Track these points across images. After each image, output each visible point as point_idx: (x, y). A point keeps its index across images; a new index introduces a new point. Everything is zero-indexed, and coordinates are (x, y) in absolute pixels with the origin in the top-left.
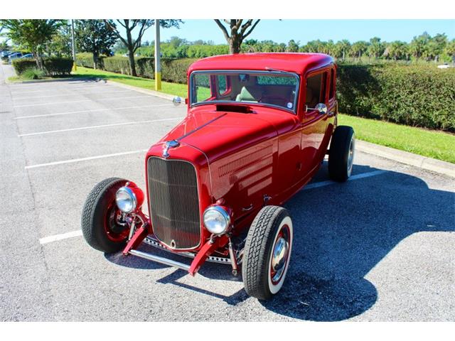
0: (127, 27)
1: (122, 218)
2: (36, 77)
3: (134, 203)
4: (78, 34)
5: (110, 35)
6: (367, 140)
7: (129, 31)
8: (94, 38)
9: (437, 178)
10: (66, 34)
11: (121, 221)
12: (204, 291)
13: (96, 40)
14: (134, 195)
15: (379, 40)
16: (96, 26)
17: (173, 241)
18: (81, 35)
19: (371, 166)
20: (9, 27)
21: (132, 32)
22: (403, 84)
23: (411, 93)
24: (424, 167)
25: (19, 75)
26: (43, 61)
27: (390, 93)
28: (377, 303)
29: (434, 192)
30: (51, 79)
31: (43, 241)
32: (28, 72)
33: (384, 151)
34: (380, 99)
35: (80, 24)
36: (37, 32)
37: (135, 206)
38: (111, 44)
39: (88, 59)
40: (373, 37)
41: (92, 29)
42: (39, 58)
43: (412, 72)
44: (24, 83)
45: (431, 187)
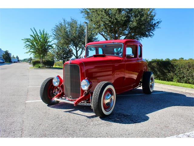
0: (76, 50)
1: (55, 92)
2: (39, 67)
3: (58, 83)
4: (58, 53)
5: (70, 54)
6: (164, 84)
7: (77, 52)
8: (64, 55)
9: (191, 94)
10: (53, 54)
11: (55, 93)
12: (80, 115)
13: (64, 56)
14: (59, 80)
15: (183, 59)
16: (65, 50)
17: (71, 96)
18: (59, 53)
19: (164, 91)
20: (32, 49)
21: (78, 52)
22: (184, 67)
23: (188, 70)
24: (186, 92)
25: (33, 66)
26: (43, 62)
27: (179, 71)
28: (147, 121)
29: (188, 97)
30: (45, 68)
31: (26, 102)
32: (37, 65)
33: (170, 87)
34: (176, 74)
35: (59, 49)
36: (42, 50)
37: (59, 84)
38: (70, 57)
39: (61, 63)
40: (180, 58)
41: (63, 51)
42: (42, 60)
43: (188, 62)
44: (35, 69)
45: (187, 96)
